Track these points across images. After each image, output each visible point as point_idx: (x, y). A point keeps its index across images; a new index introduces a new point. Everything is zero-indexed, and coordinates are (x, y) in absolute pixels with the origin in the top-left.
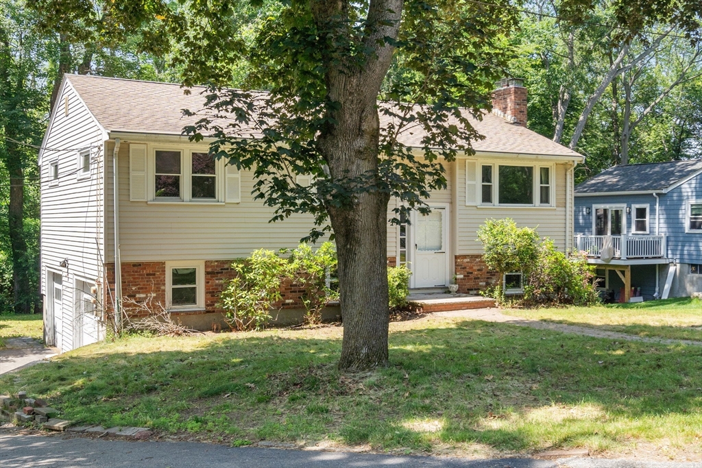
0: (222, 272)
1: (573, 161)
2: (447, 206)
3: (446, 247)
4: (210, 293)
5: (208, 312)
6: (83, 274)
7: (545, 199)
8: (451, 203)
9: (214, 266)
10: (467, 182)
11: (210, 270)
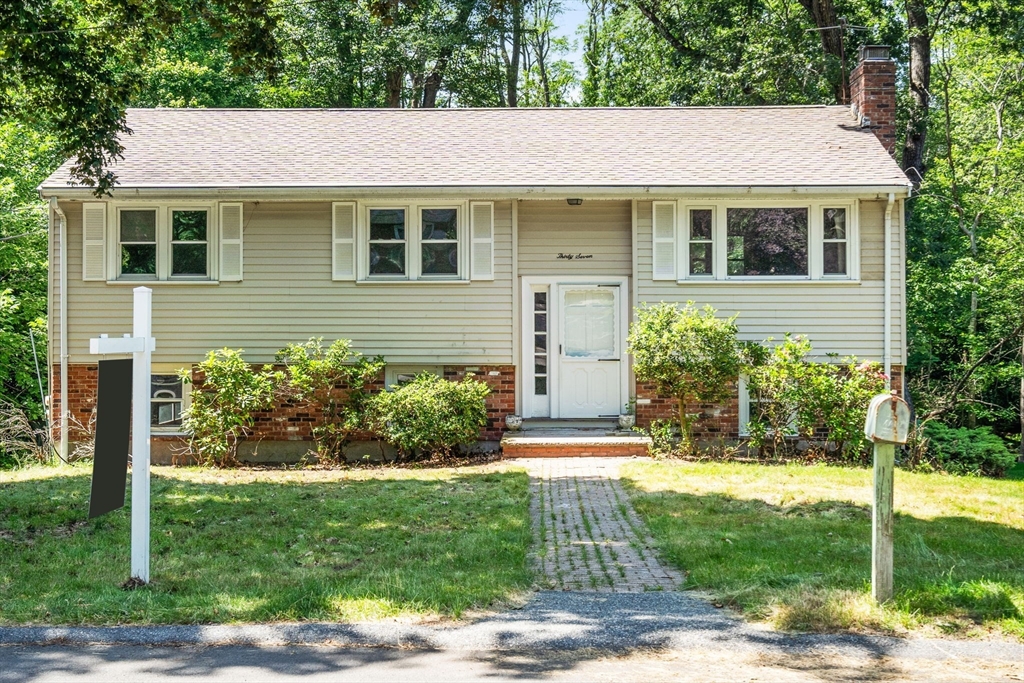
1: (888, 195)
2: (624, 280)
3: (622, 350)
8: (631, 276)
9: (201, 373)
10: (656, 240)
11: (197, 378)
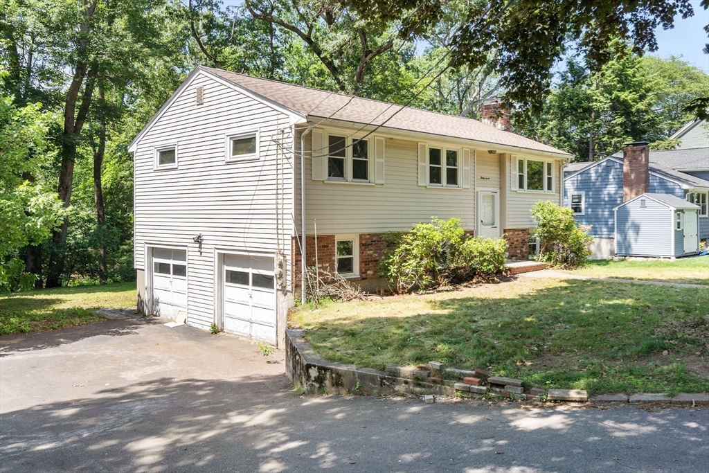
0: (371, 244)
3: (497, 223)
4: (364, 262)
5: (363, 279)
6: (244, 249)
7: (549, 188)
8: (500, 188)
9: (366, 239)
11: (364, 242)
